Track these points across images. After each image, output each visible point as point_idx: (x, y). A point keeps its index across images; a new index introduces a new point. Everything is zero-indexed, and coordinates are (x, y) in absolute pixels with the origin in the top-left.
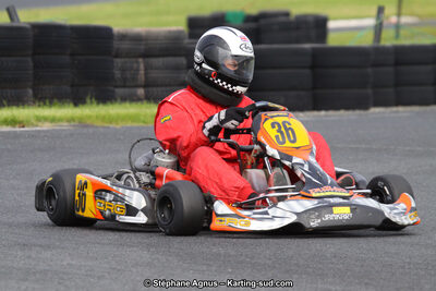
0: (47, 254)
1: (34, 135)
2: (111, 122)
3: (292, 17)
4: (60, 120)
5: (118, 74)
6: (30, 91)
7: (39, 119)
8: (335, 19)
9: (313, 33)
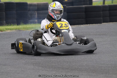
1: (5, 34)
4: (13, 29)
5: (29, 16)
6: (5, 21)
9: (88, 2)
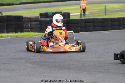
0: (10, 65)
1: (6, 40)
2: (23, 36)
3: (62, 13)
4: (12, 36)
5: (25, 26)
6: (6, 30)
7: (7, 36)
8: (71, 13)
9: (67, 16)
